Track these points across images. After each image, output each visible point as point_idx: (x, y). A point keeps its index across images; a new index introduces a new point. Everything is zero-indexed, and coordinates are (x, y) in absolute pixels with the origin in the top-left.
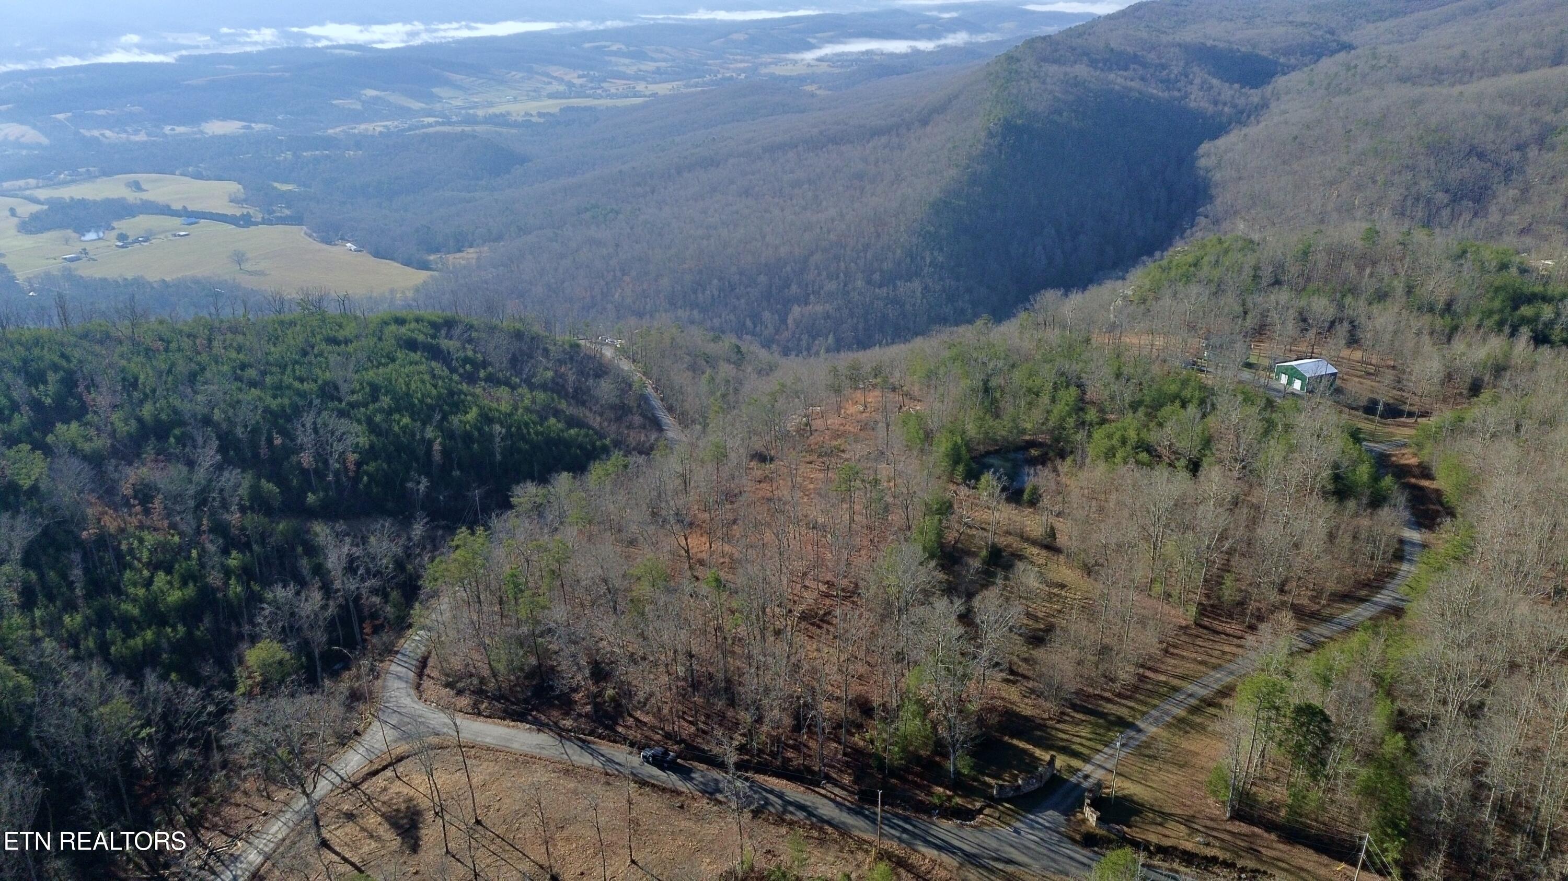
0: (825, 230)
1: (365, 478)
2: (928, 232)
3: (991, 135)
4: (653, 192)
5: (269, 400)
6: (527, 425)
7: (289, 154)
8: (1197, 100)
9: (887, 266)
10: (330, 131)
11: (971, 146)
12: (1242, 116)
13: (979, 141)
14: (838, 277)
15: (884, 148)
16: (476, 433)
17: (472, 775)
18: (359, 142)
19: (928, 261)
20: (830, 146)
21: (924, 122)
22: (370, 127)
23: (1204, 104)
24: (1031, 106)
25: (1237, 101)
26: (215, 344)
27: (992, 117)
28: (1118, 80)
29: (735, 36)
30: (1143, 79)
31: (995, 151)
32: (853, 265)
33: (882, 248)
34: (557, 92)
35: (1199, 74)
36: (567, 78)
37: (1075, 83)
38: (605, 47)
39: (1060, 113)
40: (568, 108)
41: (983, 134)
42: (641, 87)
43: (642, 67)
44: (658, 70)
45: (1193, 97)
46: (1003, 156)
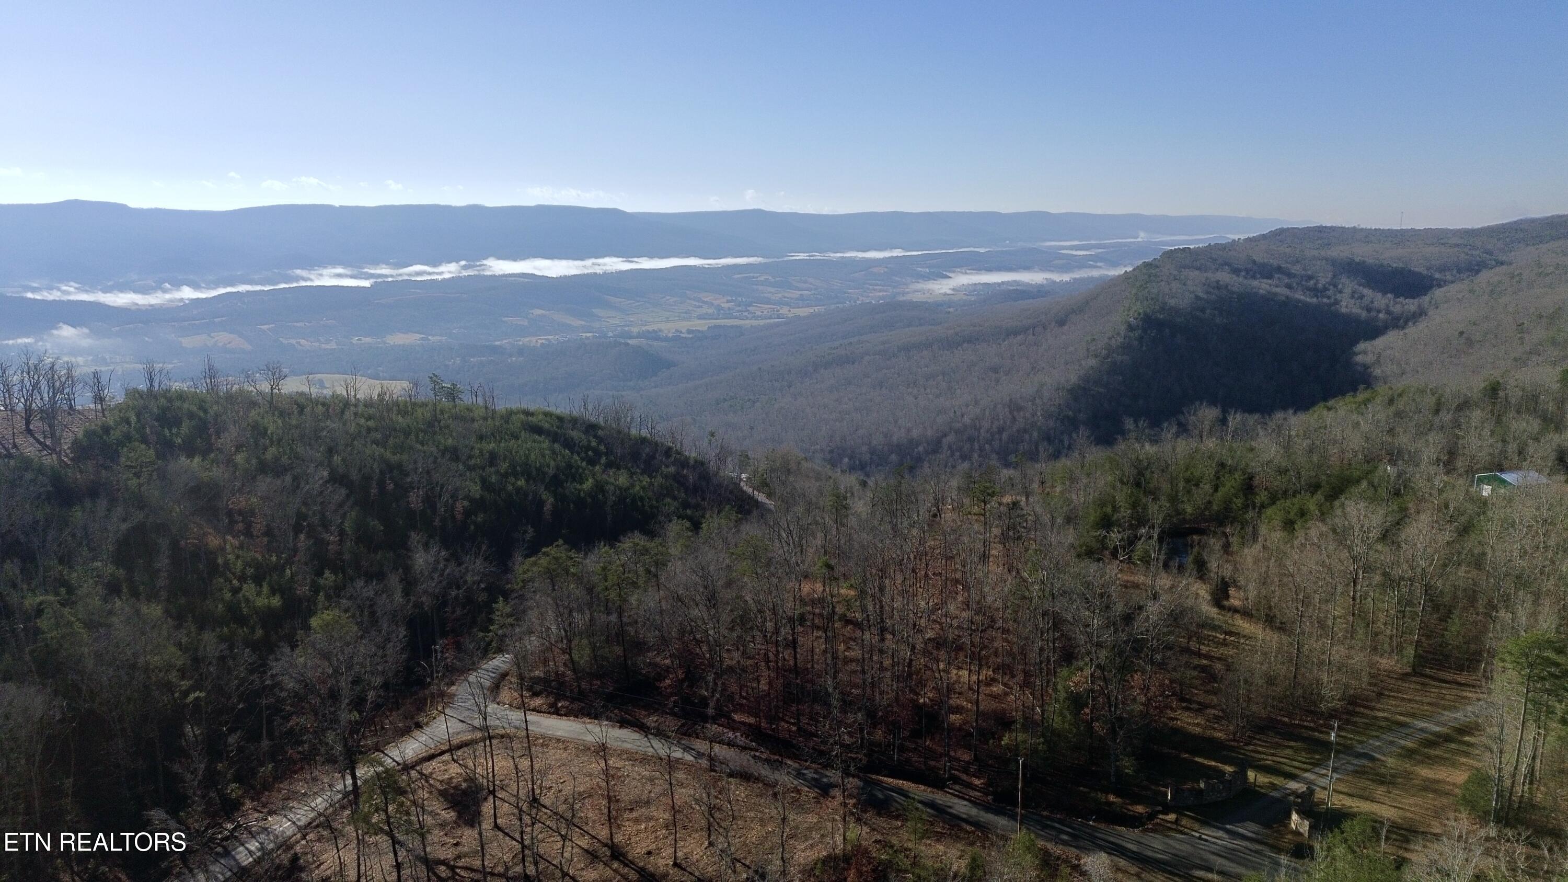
0: (959, 413)
1: (472, 527)
2: (1065, 416)
3: (1131, 328)
4: (790, 387)
5: (388, 455)
6: (642, 499)
7: (458, 361)
8: (1347, 306)
10: (497, 343)
11: (1110, 338)
12: (1397, 322)
13: (1118, 334)
15: (1021, 345)
16: (589, 500)
17: (535, 761)
18: (521, 351)
20: (965, 345)
21: (1061, 323)
22: (534, 339)
23: (1356, 310)
24: (1172, 302)
25: (1392, 308)
26: (347, 413)
27: (1131, 313)
28: (1263, 286)
29: (875, 270)
30: (1289, 286)
31: (1136, 343)
32: (987, 446)
33: (1018, 431)
34: (707, 314)
35: (1348, 285)
36: (716, 303)
37: (1218, 286)
38: (754, 277)
39: (1203, 310)
40: (716, 327)
41: (1123, 328)
42: (784, 310)
43: (786, 295)
44: (802, 298)
45: (1343, 304)
46: (1144, 348)
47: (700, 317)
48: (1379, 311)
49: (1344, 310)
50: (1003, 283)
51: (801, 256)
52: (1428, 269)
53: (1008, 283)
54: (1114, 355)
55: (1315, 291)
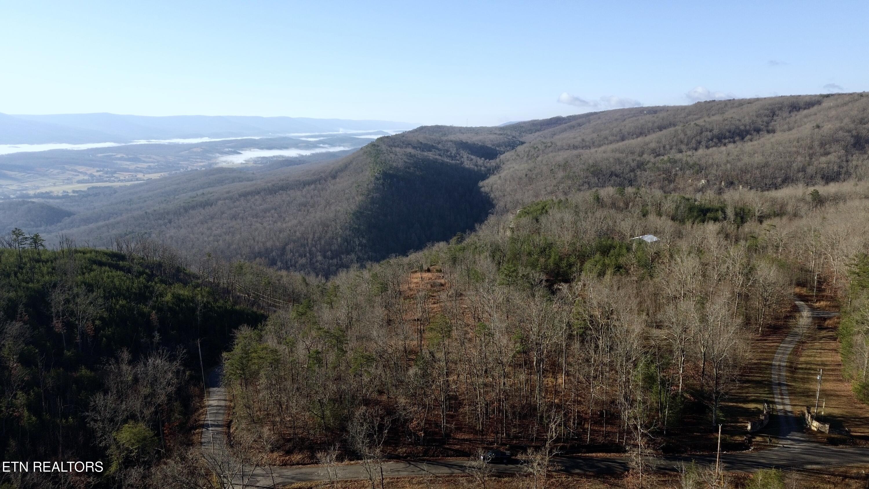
0: (292, 231)
2: (355, 228)
3: (377, 179)
4: (170, 222)
8: (467, 164)
9: (334, 247)
11: (367, 185)
12: (491, 171)
13: (371, 182)
14: (305, 256)
15: (314, 190)
19: (357, 243)
20: (281, 192)
21: (334, 177)
23: (472, 166)
24: (394, 164)
25: (486, 165)
27: (376, 170)
28: (431, 155)
29: (195, 150)
30: (440, 155)
31: (381, 186)
32: (314, 249)
33: (329, 238)
34: (84, 180)
35: (465, 155)
36: (89, 172)
37: (411, 156)
38: (112, 156)
39: (409, 168)
40: (93, 188)
41: (373, 179)
42: (140, 175)
43: (139, 166)
44: (149, 167)
45: (465, 163)
46: (386, 189)
47: (79, 182)
48: (481, 166)
49: (467, 166)
50: (274, 157)
51: (143, 142)
52: (493, 145)
53: (277, 157)
54: (372, 193)
55: (450, 156)
